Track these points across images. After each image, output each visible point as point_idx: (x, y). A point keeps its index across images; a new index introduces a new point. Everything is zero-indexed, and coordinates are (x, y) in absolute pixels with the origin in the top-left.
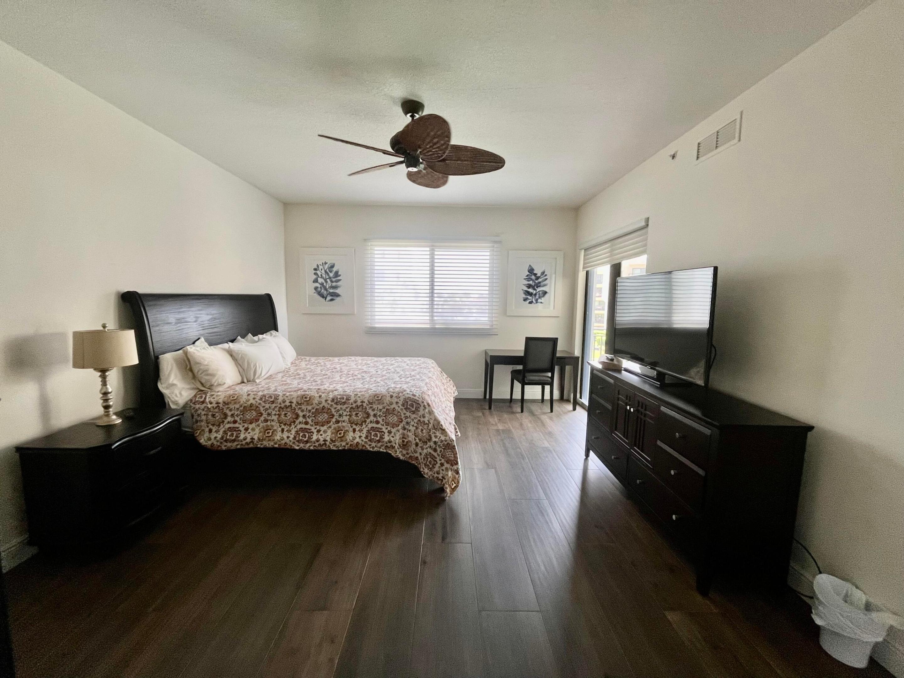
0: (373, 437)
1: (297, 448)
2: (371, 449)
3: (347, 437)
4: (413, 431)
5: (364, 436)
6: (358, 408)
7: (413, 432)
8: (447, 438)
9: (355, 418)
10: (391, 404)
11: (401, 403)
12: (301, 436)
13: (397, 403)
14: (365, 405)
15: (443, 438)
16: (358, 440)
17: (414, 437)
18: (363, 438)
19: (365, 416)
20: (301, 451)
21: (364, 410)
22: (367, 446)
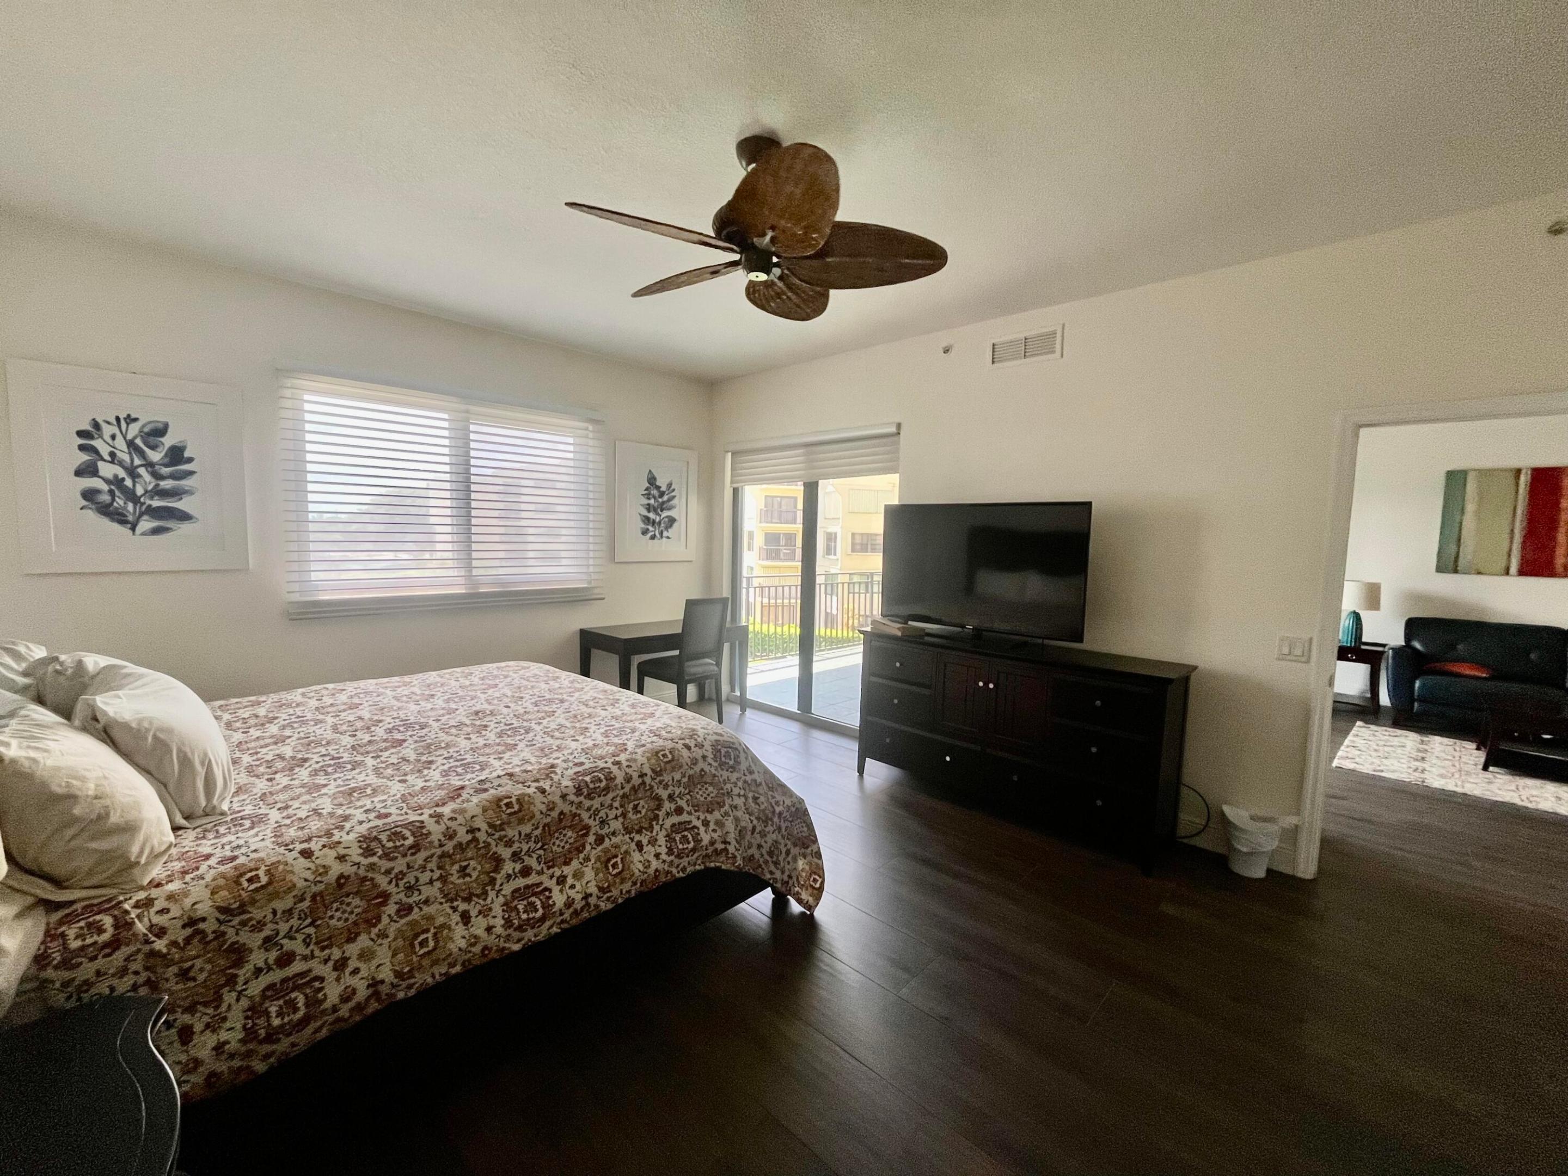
0: (681, 846)
1: (516, 947)
2: (681, 874)
3: (632, 866)
4: (742, 805)
5: (663, 850)
6: (636, 792)
7: (743, 808)
8: (794, 800)
9: (634, 817)
10: (695, 764)
11: (710, 756)
12: (522, 911)
13: (704, 757)
14: (648, 780)
15: (788, 802)
16: (655, 864)
17: (747, 816)
18: (664, 857)
19: (653, 804)
20: (531, 950)
21: (648, 793)
22: (674, 871)
